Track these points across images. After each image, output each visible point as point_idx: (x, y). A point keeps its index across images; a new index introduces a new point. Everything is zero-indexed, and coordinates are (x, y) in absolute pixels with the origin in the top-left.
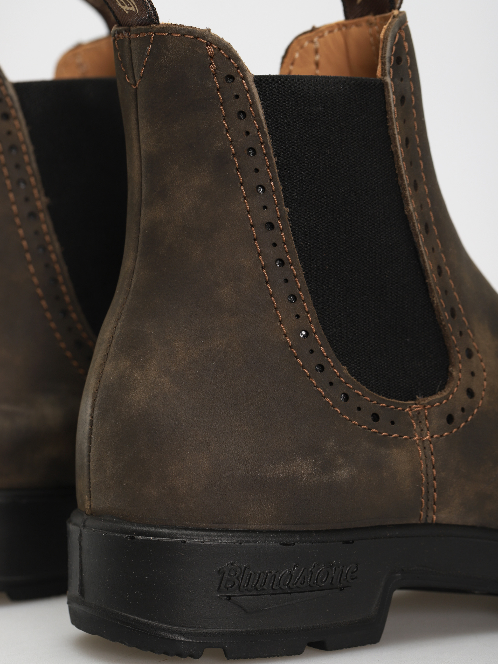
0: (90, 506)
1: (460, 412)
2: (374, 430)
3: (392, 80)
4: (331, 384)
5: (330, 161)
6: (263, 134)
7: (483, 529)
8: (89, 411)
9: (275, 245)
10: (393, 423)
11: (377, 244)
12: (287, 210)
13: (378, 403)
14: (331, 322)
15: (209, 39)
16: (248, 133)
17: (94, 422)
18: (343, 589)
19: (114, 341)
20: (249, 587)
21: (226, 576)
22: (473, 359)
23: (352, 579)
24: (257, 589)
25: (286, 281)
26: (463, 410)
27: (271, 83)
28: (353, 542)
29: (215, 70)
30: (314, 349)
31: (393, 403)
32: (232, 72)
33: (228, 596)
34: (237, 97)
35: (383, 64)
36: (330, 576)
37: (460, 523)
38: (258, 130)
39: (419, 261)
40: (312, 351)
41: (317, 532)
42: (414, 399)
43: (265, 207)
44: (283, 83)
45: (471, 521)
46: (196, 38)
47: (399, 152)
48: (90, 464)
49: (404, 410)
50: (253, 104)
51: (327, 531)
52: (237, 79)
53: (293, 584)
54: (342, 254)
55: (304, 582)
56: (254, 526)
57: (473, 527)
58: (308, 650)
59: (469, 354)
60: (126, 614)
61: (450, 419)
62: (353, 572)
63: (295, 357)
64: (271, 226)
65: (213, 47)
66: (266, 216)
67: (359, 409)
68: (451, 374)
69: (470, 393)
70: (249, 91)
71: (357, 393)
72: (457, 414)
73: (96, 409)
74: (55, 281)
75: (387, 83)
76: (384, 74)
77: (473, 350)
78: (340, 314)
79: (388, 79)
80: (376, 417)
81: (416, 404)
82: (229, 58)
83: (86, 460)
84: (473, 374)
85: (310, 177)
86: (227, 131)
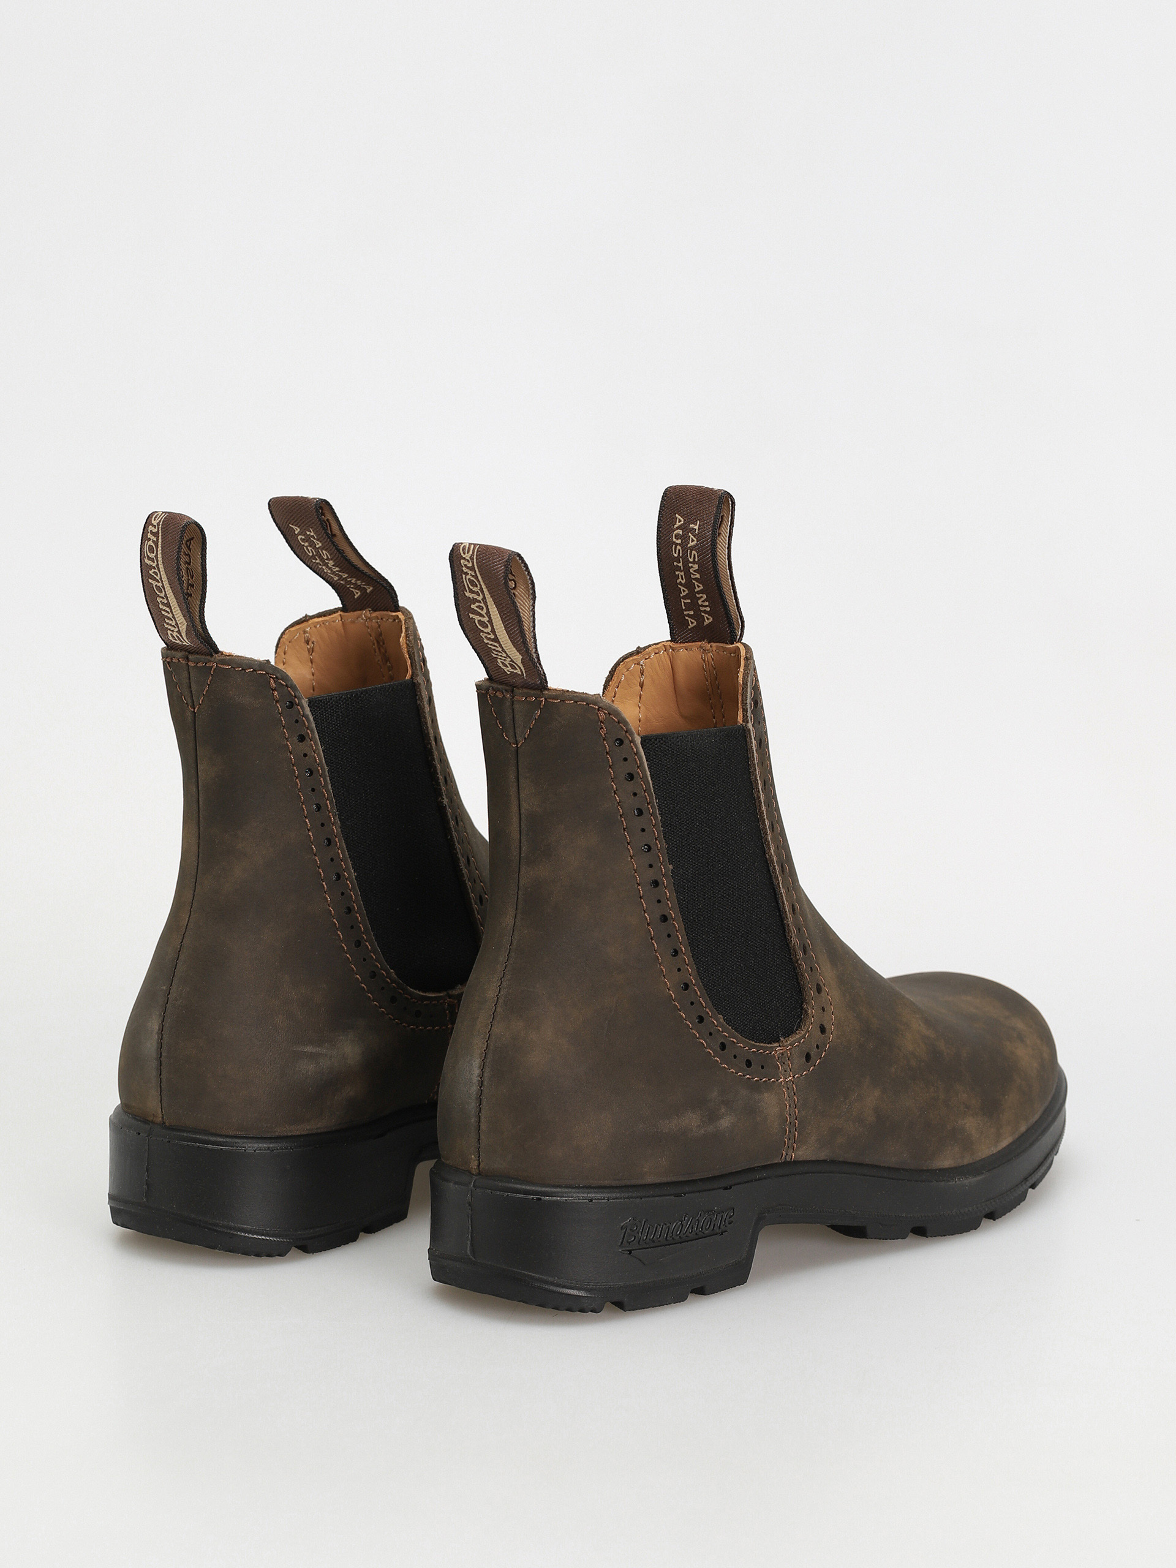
0: (479, 1166)
1: (815, 1050)
2: (748, 1076)
3: (753, 726)
4: (711, 1034)
5: (705, 814)
6: (650, 795)
7: (833, 1162)
8: (477, 1072)
9: (659, 901)
10: (763, 1067)
11: (745, 891)
12: (671, 867)
13: (749, 1049)
14: (705, 972)
15: (601, 705)
16: (635, 794)
17: (485, 1083)
18: (722, 1234)
19: (500, 1001)
20: (648, 1240)
21: (628, 1231)
22: (823, 994)
23: (729, 1224)
24: (653, 1242)
25: (669, 936)
26: (817, 1047)
27: (654, 743)
28: (731, 1188)
29: (605, 734)
30: (694, 1001)
31: (762, 1048)
32: (622, 735)
33: (629, 1251)
34: (625, 759)
35: (745, 710)
36: (713, 1224)
37: (813, 1159)
38: (645, 791)
39: (777, 903)
40: (692, 1003)
41: (701, 1180)
42: (778, 1041)
43: (651, 866)
44: (665, 742)
45: (823, 1155)
46: (588, 704)
47: (761, 797)
48: (481, 1124)
49: (771, 1053)
50: (641, 766)
51: (708, 1179)
52: (626, 742)
53: (684, 1234)
54: (715, 904)
55: (692, 1231)
56: (649, 1180)
57: (825, 1161)
58: (691, 1297)
59: (819, 990)
60: (530, 1274)
61: (808, 1057)
62: (730, 1217)
63: (678, 1009)
64: (656, 883)
65: (604, 713)
66: (651, 875)
67: (735, 1057)
68: (806, 1012)
69: (823, 1030)
70: (637, 754)
71: (732, 1041)
72: (814, 1052)
73: (487, 1071)
74: (349, 910)
75: (749, 730)
76: (745, 720)
77: (822, 985)
78: (712, 963)
79: (750, 725)
80: (749, 1063)
81: (780, 1046)
82: (619, 722)
83: (473, 1120)
84: (823, 1009)
85: (688, 831)
86: (615, 793)
